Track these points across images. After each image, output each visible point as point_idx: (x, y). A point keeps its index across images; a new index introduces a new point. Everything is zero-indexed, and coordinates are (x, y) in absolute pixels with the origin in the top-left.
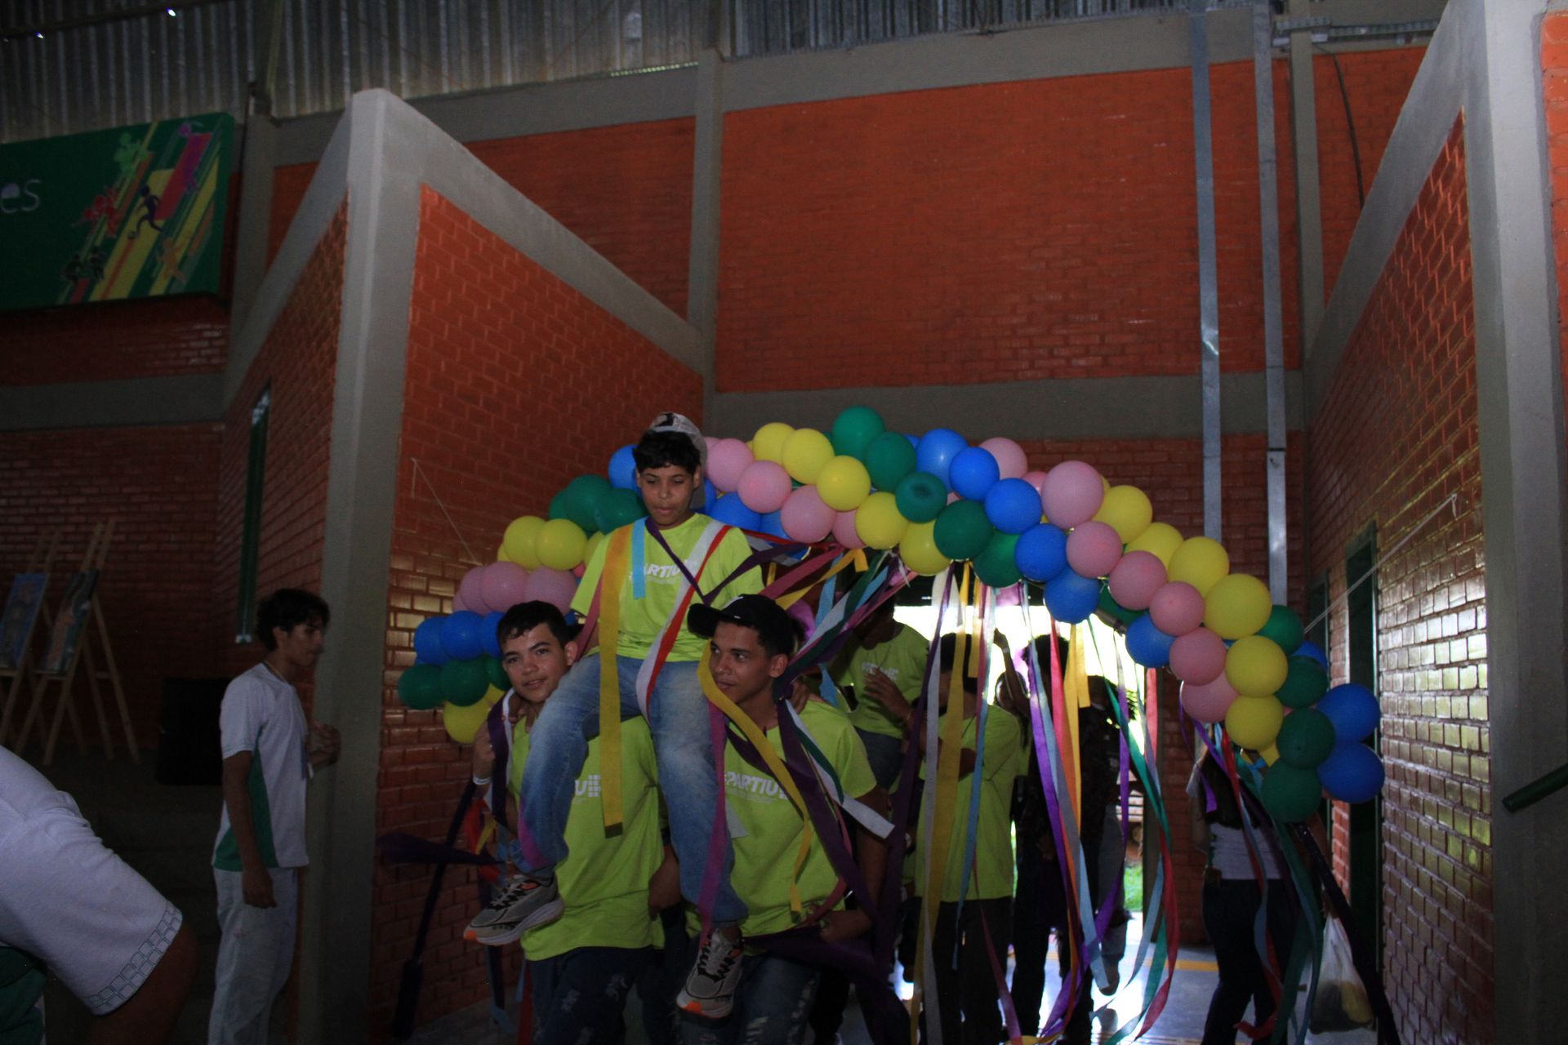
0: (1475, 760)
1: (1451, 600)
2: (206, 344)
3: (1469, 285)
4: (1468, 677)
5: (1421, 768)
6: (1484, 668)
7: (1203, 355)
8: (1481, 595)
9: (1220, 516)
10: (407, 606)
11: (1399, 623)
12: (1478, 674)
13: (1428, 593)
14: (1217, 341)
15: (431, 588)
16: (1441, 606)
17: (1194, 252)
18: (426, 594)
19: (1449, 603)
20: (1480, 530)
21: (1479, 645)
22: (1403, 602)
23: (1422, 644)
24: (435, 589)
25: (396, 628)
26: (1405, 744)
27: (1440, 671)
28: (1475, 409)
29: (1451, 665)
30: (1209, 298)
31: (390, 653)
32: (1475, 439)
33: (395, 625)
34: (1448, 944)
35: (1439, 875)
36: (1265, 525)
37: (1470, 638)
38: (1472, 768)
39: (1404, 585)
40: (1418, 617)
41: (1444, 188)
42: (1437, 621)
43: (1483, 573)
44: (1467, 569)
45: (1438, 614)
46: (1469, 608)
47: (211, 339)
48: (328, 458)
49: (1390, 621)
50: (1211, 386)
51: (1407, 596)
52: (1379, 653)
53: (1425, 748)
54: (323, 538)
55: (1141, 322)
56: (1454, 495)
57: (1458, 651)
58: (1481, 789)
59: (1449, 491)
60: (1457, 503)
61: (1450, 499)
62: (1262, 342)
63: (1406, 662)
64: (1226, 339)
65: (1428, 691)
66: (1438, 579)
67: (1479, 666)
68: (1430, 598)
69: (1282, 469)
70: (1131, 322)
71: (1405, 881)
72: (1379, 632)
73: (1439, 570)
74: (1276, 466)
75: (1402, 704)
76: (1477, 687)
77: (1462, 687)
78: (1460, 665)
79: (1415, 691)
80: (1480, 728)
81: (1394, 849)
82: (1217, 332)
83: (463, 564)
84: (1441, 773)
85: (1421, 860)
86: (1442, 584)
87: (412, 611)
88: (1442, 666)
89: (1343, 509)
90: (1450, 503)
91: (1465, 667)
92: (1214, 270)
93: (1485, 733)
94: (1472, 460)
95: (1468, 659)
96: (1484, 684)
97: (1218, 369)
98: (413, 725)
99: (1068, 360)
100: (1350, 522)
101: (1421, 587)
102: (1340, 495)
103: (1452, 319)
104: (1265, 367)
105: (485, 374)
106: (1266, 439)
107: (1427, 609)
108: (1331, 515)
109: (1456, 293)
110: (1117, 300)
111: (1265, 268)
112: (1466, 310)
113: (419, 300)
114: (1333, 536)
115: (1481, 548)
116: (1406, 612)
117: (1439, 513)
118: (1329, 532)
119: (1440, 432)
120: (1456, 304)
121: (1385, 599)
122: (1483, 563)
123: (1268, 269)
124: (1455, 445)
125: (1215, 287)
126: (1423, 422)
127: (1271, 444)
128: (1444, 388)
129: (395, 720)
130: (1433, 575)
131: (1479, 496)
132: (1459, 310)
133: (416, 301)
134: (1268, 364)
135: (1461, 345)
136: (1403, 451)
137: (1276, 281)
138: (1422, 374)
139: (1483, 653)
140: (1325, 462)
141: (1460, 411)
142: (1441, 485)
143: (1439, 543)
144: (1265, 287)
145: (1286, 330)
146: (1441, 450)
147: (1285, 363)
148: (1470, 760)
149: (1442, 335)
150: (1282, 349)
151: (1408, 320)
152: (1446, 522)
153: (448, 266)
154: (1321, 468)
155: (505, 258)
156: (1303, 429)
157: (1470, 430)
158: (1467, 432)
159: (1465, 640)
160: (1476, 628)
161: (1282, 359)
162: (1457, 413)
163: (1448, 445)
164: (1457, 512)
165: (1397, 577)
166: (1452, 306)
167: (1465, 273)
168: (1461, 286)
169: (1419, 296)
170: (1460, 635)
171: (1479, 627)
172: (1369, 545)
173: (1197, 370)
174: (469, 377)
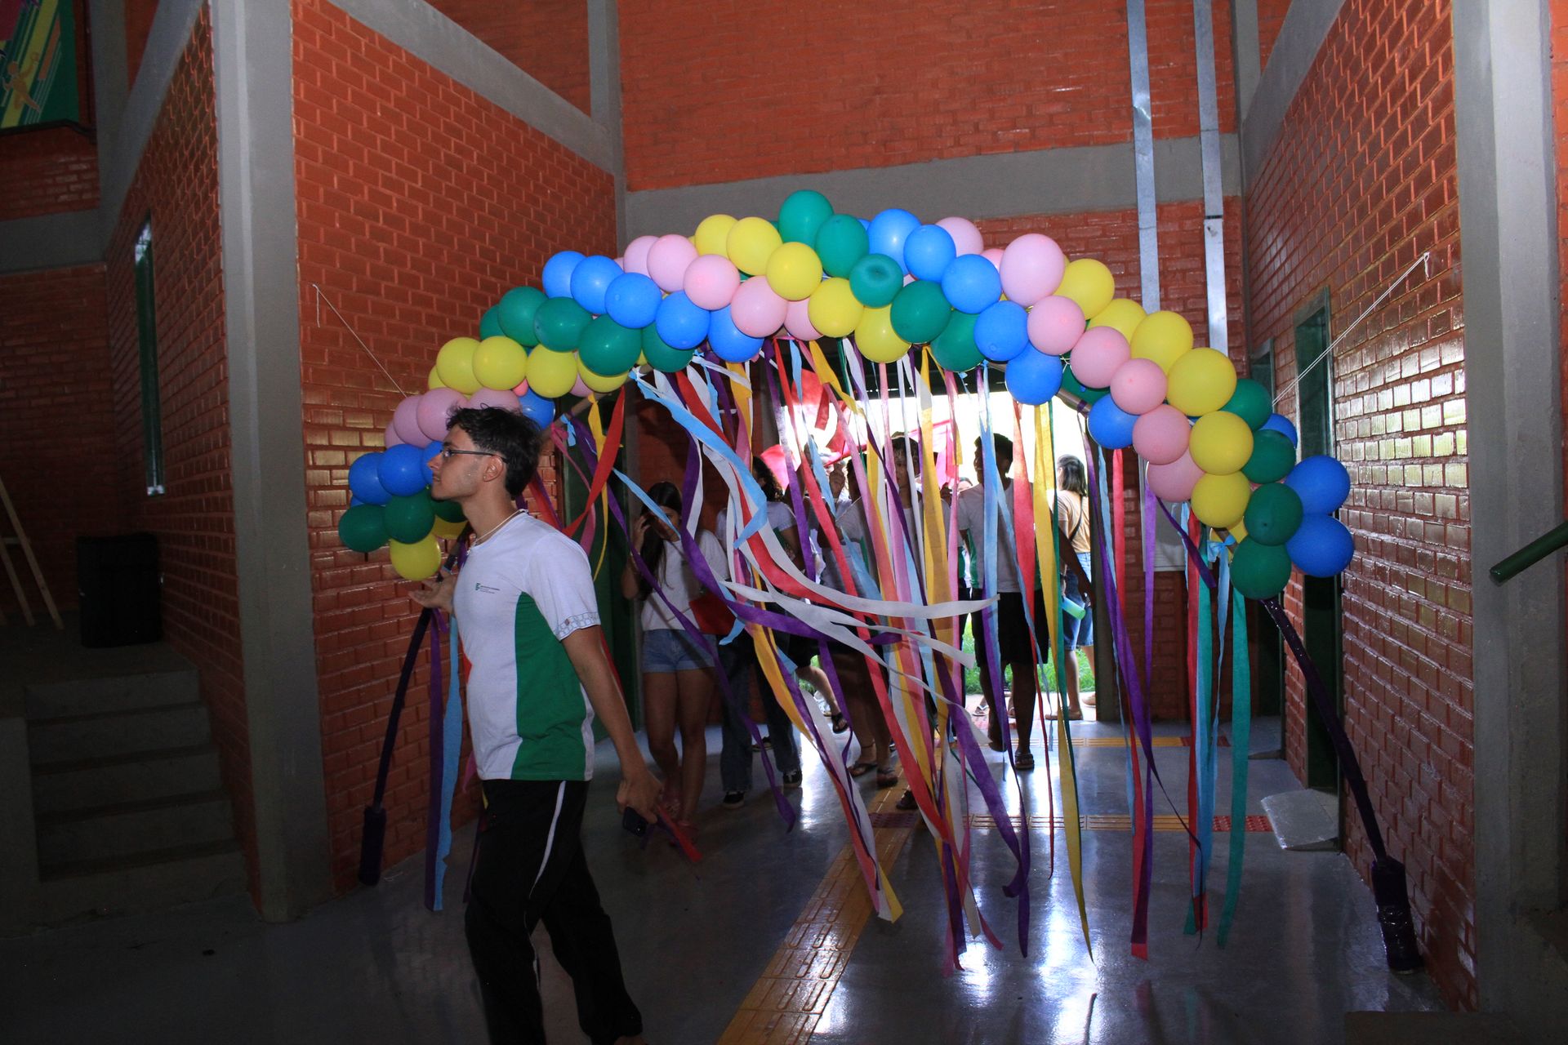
0: (1450, 528)
1: (1422, 364)
2: (74, 178)
3: (1446, 25)
4: (1443, 444)
5: (1387, 538)
6: (1462, 435)
7: (1135, 121)
8: (1460, 357)
9: (1158, 289)
10: (325, 442)
11: (1359, 391)
12: (1455, 440)
13: (1394, 358)
14: (1149, 108)
15: (348, 421)
16: (1410, 370)
17: (1122, 12)
18: (343, 428)
19: (1420, 369)
20: (1458, 290)
21: (1456, 411)
22: (1363, 369)
23: (1387, 411)
24: (352, 422)
25: (315, 467)
26: (1368, 514)
27: (1410, 438)
28: (1454, 160)
29: (1422, 432)
30: (1139, 60)
31: (312, 493)
32: (1453, 194)
33: (314, 463)
34: (1420, 712)
35: (1408, 645)
36: (1204, 296)
37: (1446, 404)
38: (1448, 537)
39: (1364, 351)
40: (1382, 383)
42: (1405, 388)
43: (1462, 335)
44: (1440, 332)
45: (1407, 380)
46: (1444, 373)
47: (78, 172)
48: (221, 291)
49: (1347, 389)
50: (1144, 154)
51: (1369, 363)
52: (1336, 422)
53: (1391, 518)
54: (226, 378)
55: (1067, 89)
56: (1427, 254)
57: (1431, 417)
58: (1459, 558)
59: (1420, 254)
60: (1430, 262)
61: (1421, 259)
62: (1196, 105)
63: (1368, 431)
64: (1158, 103)
65: (1395, 459)
66: (1406, 343)
67: (1457, 432)
68: (1397, 364)
69: (1220, 238)
70: (1058, 90)
71: (1368, 650)
72: (1335, 401)
73: (1409, 332)
74: (1214, 234)
75: (1365, 474)
76: (1455, 454)
77: (1436, 454)
78: (1433, 432)
79: (1379, 460)
80: (1458, 496)
81: (1356, 619)
82: (1149, 97)
83: (378, 392)
84: (1411, 542)
85: (1388, 629)
86: (1410, 349)
87: (331, 447)
88: (1412, 434)
89: (1290, 275)
90: (1423, 262)
91: (1440, 434)
92: (1143, 31)
93: (1465, 500)
94: (1449, 216)
95: (1443, 426)
96: (1462, 449)
97: (1150, 135)
98: (345, 566)
99: (995, 134)
100: (1298, 288)
101: (1386, 352)
102: (1286, 261)
103: (1424, 65)
104: (1199, 131)
105: (382, 187)
106: (1203, 206)
107: (1393, 375)
108: (1275, 282)
109: (1429, 35)
110: (1042, 68)
111: (1197, 24)
112: (1443, 51)
113: (301, 110)
114: (1278, 304)
115: (1459, 309)
116: (1367, 379)
117: (1409, 274)
118: (1273, 300)
119: (1408, 188)
120: (1430, 44)
121: (1341, 367)
122: (1462, 325)
123: (1200, 26)
124: (1428, 200)
125: (1144, 46)
126: (1387, 179)
127: (1209, 212)
128: (1413, 141)
129: (328, 561)
130: (1400, 339)
131: (1456, 254)
132: (1433, 54)
133: (297, 112)
134: (1202, 127)
135: (1436, 90)
136: (1362, 212)
137: (1209, 38)
138: (1384, 127)
139: (1462, 419)
140: (1266, 227)
141: (1433, 162)
142: (1410, 243)
143: (1408, 307)
144: (1198, 45)
145: (1220, 90)
146: (1410, 207)
147: (1220, 125)
148: (1445, 529)
149: (1411, 83)
150: (1216, 111)
151: (1367, 68)
152: (1413, 284)
153: (330, 71)
154: (1261, 233)
155: (392, 58)
156: (1239, 194)
157: (1445, 185)
158: (1442, 186)
159: (1439, 406)
160: (1453, 393)
161: (1216, 122)
162: (1430, 165)
163: (1418, 201)
164: (1429, 272)
165: (1357, 343)
166: (1424, 49)
167: (1442, 10)
168: (1436, 26)
169: (1382, 41)
170: (1434, 401)
171: (1457, 392)
172: (1322, 311)
173: (1129, 139)
174: (366, 191)
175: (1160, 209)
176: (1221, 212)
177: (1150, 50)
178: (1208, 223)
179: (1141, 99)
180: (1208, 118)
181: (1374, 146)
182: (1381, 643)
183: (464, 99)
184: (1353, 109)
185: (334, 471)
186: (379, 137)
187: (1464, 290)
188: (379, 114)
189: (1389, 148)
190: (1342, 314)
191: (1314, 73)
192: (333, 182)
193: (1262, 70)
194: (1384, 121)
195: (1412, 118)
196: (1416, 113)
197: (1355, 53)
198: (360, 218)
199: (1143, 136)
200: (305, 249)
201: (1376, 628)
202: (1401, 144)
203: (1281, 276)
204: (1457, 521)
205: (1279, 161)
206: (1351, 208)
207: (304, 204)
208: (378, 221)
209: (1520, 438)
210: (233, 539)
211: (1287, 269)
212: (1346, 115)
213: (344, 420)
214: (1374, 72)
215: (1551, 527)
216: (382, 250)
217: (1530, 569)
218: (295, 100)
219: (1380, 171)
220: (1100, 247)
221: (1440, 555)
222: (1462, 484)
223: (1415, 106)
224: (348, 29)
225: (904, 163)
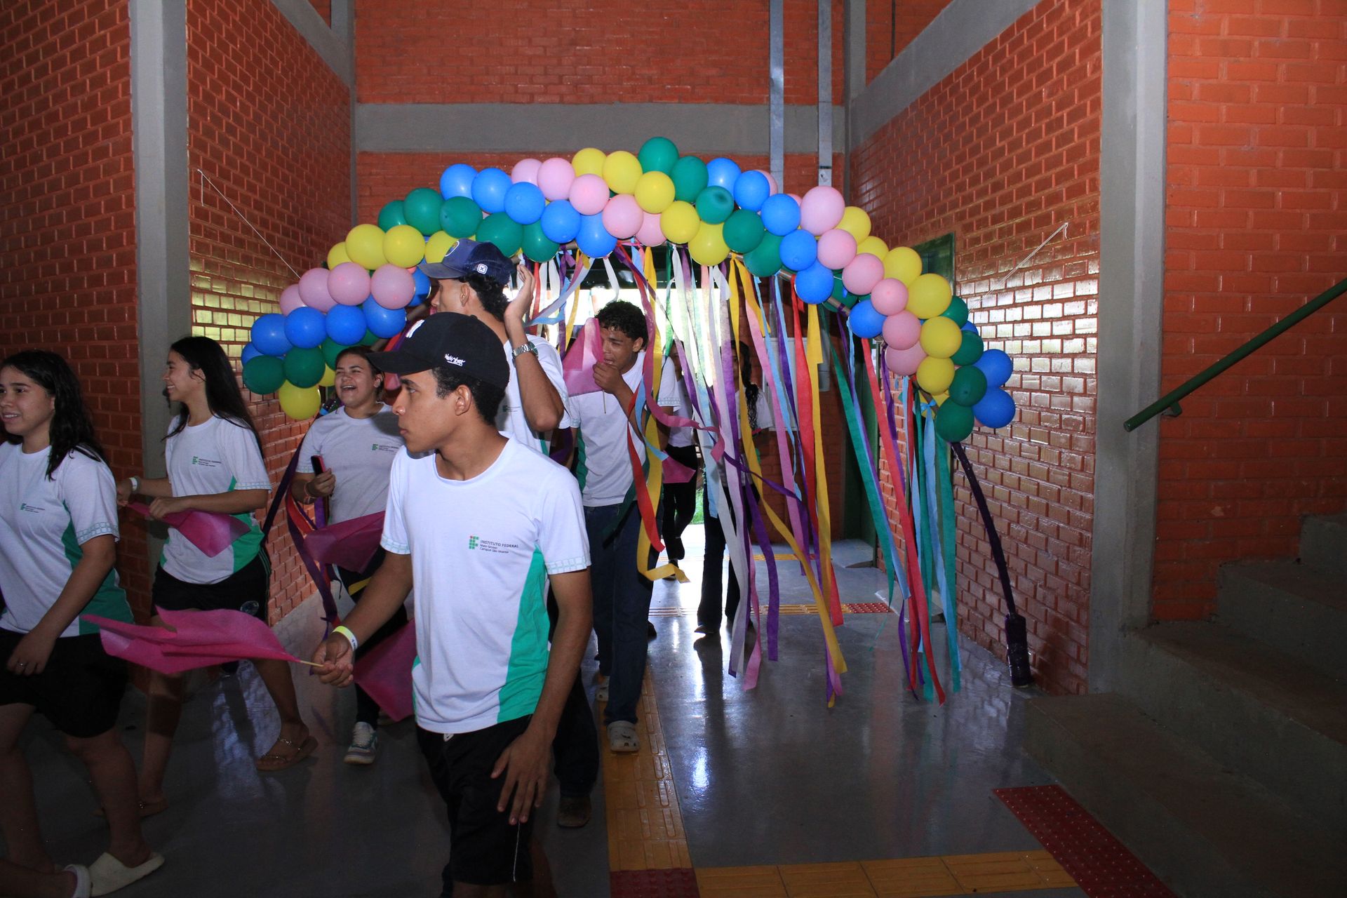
7: (772, 89)
14: (783, 78)
17: (766, 4)
30: (777, 42)
50: (777, 116)
62: (816, 82)
64: (789, 78)
74: (825, 180)
82: (783, 72)
97: (782, 101)
104: (818, 102)
105: (232, 88)
106: (818, 158)
111: (820, 21)
123: (823, 23)
125: (781, 33)
127: (822, 163)
134: (820, 99)
137: (829, 32)
144: (820, 36)
145: (834, 72)
147: (833, 99)
150: (830, 88)
156: (844, 153)
161: (831, 96)
173: (765, 102)
175: (786, 157)
176: (830, 164)
177: (786, 35)
178: (822, 172)
179: (778, 74)
180: (825, 93)
192: (206, 83)
198: (221, 115)
199: (777, 100)
208: (230, 118)
225: (593, 102)
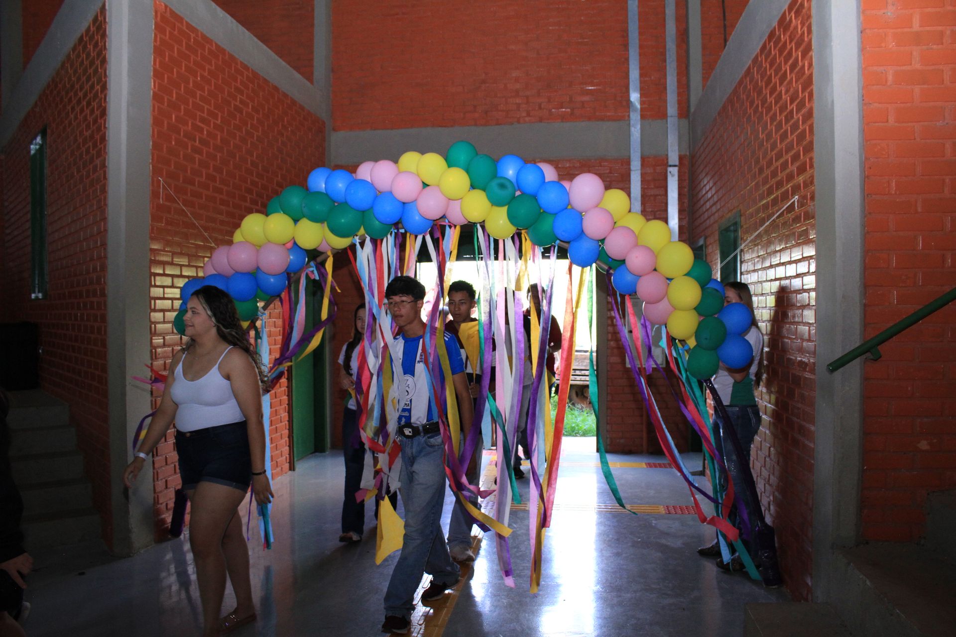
0: (805, 344)
1: (792, 256)
3: (811, 76)
4: (802, 299)
6: (813, 295)
7: (631, 110)
8: (813, 254)
9: (640, 205)
10: (161, 271)
11: (756, 268)
12: (809, 297)
13: (776, 252)
14: (639, 101)
15: (175, 260)
16: (785, 258)
18: (172, 264)
19: (791, 258)
20: (813, 217)
21: (810, 282)
22: (759, 257)
23: (771, 280)
24: (177, 260)
25: (155, 286)
28: (813, 149)
31: (152, 300)
32: (812, 166)
33: (155, 284)
36: (666, 211)
37: (804, 278)
38: (803, 349)
39: (760, 247)
40: (769, 265)
41: (795, 18)
42: (782, 268)
43: (814, 242)
44: (803, 239)
45: (783, 264)
46: (804, 261)
48: (105, 178)
49: (749, 267)
50: (635, 128)
51: (762, 253)
55: (593, 88)
56: (797, 197)
58: (809, 361)
59: (793, 196)
60: (798, 201)
61: (794, 199)
62: (665, 101)
64: (644, 99)
66: (783, 243)
67: (810, 293)
68: (778, 255)
69: (676, 178)
70: (587, 88)
72: (741, 274)
73: (786, 238)
74: (673, 175)
76: (809, 304)
77: (798, 304)
78: (797, 292)
79: (766, 307)
80: (809, 327)
82: (639, 96)
83: (192, 244)
86: (786, 247)
87: (165, 275)
89: (717, 201)
90: (794, 202)
91: (800, 293)
92: (637, 57)
94: (810, 177)
95: (802, 289)
96: (813, 303)
97: (639, 117)
98: (169, 346)
99: (550, 111)
100: (721, 210)
101: (772, 248)
102: (715, 193)
103: (798, 96)
104: (667, 117)
105: (199, 122)
106: (667, 159)
107: (775, 261)
108: (708, 205)
109: (802, 80)
110: (579, 75)
111: (668, 56)
112: (808, 91)
113: (157, 75)
114: (709, 217)
115: (813, 226)
116: (760, 262)
117: (786, 208)
118: (706, 215)
119: (787, 161)
120: (802, 86)
121: (746, 255)
122: (815, 236)
123: (670, 57)
124: (797, 168)
125: (638, 67)
126: (776, 154)
127: (670, 163)
128: (791, 135)
129: (158, 343)
130: (780, 241)
131: (812, 198)
132: (803, 91)
133: (155, 75)
134: (669, 114)
135: (804, 111)
136: (761, 170)
138: (776, 126)
139: (813, 286)
140: (704, 174)
141: (801, 149)
142: (787, 191)
143: (784, 224)
144: (668, 67)
145: (679, 94)
146: (788, 171)
147: (678, 114)
148: (802, 345)
149: (791, 104)
150: (676, 106)
151: (767, 94)
152: (790, 212)
153: (173, 52)
154: (701, 177)
155: (207, 46)
156: (687, 154)
157: (808, 161)
158: (806, 161)
159: (801, 279)
160: (808, 272)
161: (677, 112)
162: (800, 150)
163: (793, 168)
164: (798, 207)
165: (755, 243)
166: (798, 88)
167: (808, 69)
168: (805, 77)
169: (775, 80)
170: (798, 276)
171: (811, 271)
172: (735, 224)
173: (627, 118)
174: (190, 124)
175: (644, 160)
176: (677, 163)
177: (641, 69)
178: (670, 169)
179: (635, 97)
180: (672, 109)
181: (769, 136)
182: (764, 408)
183: (246, 73)
184: (758, 115)
185: (166, 289)
186: (199, 92)
187: (816, 217)
188: (199, 79)
189: (777, 138)
190: (748, 226)
191: (735, 91)
192: (172, 118)
193: (704, 86)
194: (775, 123)
195: (790, 123)
196: (792, 121)
197: (760, 84)
198: (186, 140)
199: (635, 117)
200: (155, 156)
201: (761, 399)
202: (784, 136)
203: (711, 202)
204: (809, 340)
205: (713, 137)
206: (755, 168)
207: (156, 130)
208: (196, 142)
209: (843, 297)
210: (105, 327)
211: (715, 198)
212: (754, 117)
213: (172, 259)
214: (770, 96)
215: (858, 345)
216: (197, 159)
217: (847, 366)
218: (154, 68)
219: (772, 150)
220: (608, 179)
221: (799, 359)
222: (812, 321)
223: (792, 117)
224: (184, 28)
225: (498, 124)
